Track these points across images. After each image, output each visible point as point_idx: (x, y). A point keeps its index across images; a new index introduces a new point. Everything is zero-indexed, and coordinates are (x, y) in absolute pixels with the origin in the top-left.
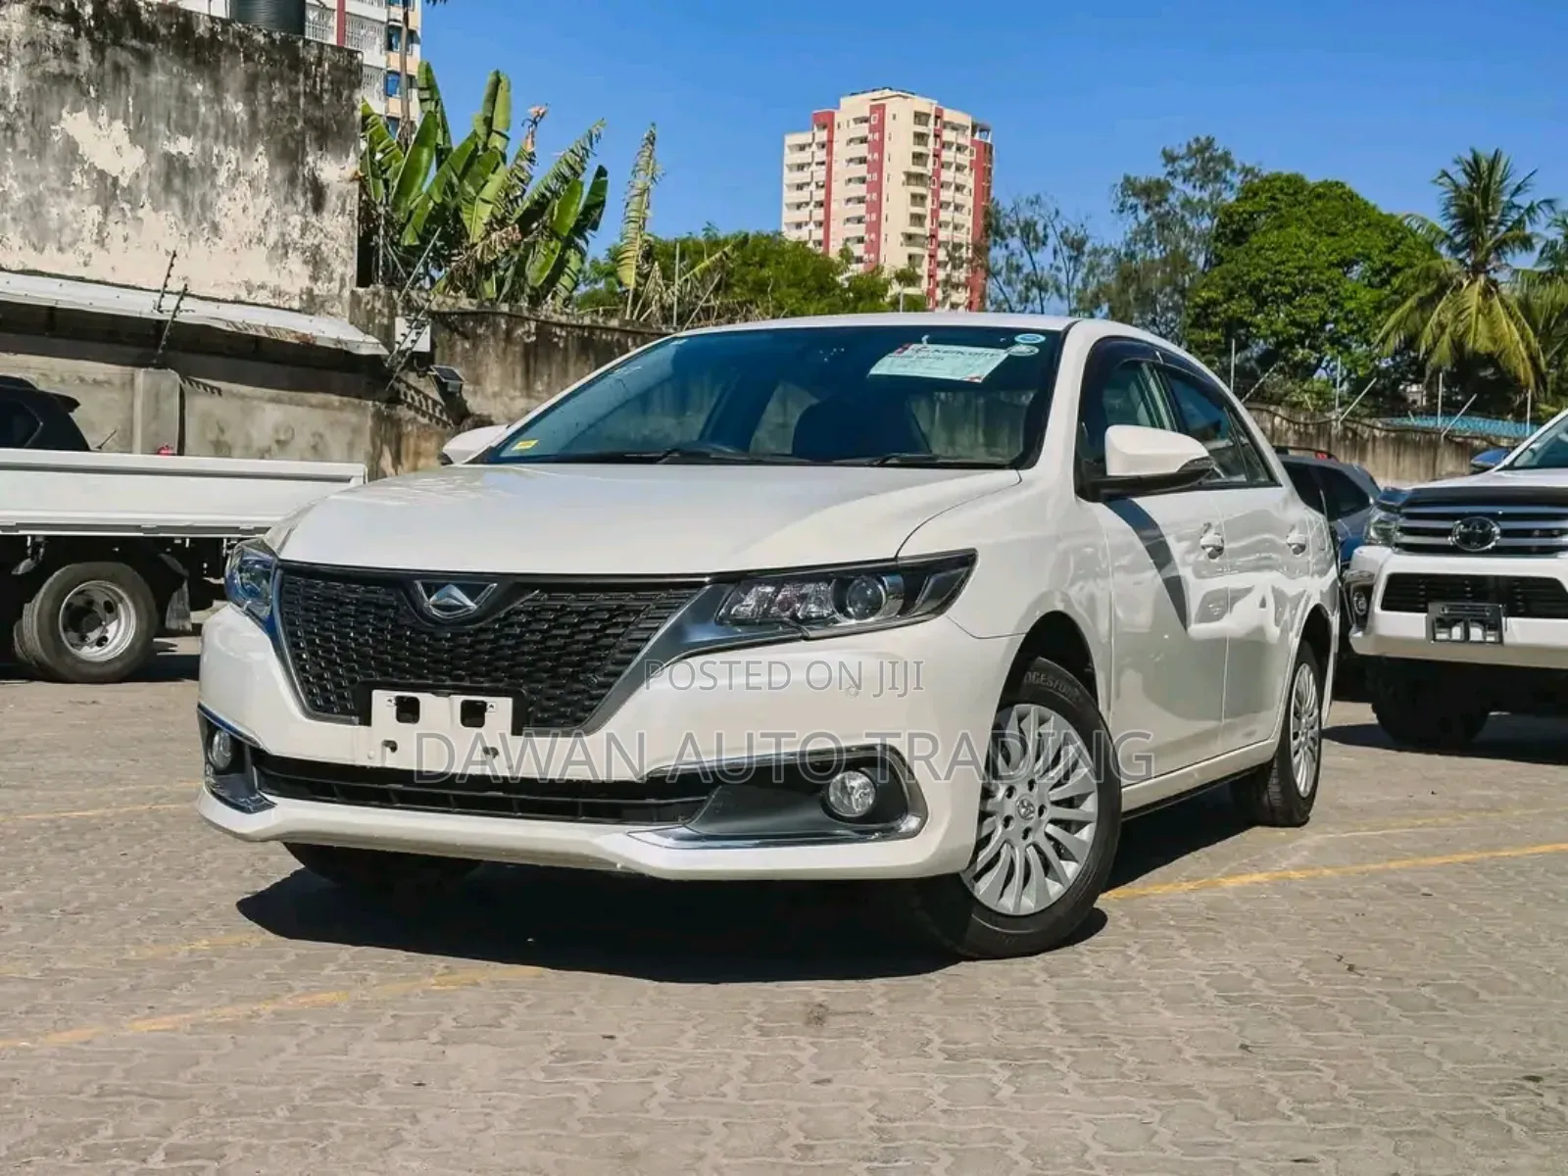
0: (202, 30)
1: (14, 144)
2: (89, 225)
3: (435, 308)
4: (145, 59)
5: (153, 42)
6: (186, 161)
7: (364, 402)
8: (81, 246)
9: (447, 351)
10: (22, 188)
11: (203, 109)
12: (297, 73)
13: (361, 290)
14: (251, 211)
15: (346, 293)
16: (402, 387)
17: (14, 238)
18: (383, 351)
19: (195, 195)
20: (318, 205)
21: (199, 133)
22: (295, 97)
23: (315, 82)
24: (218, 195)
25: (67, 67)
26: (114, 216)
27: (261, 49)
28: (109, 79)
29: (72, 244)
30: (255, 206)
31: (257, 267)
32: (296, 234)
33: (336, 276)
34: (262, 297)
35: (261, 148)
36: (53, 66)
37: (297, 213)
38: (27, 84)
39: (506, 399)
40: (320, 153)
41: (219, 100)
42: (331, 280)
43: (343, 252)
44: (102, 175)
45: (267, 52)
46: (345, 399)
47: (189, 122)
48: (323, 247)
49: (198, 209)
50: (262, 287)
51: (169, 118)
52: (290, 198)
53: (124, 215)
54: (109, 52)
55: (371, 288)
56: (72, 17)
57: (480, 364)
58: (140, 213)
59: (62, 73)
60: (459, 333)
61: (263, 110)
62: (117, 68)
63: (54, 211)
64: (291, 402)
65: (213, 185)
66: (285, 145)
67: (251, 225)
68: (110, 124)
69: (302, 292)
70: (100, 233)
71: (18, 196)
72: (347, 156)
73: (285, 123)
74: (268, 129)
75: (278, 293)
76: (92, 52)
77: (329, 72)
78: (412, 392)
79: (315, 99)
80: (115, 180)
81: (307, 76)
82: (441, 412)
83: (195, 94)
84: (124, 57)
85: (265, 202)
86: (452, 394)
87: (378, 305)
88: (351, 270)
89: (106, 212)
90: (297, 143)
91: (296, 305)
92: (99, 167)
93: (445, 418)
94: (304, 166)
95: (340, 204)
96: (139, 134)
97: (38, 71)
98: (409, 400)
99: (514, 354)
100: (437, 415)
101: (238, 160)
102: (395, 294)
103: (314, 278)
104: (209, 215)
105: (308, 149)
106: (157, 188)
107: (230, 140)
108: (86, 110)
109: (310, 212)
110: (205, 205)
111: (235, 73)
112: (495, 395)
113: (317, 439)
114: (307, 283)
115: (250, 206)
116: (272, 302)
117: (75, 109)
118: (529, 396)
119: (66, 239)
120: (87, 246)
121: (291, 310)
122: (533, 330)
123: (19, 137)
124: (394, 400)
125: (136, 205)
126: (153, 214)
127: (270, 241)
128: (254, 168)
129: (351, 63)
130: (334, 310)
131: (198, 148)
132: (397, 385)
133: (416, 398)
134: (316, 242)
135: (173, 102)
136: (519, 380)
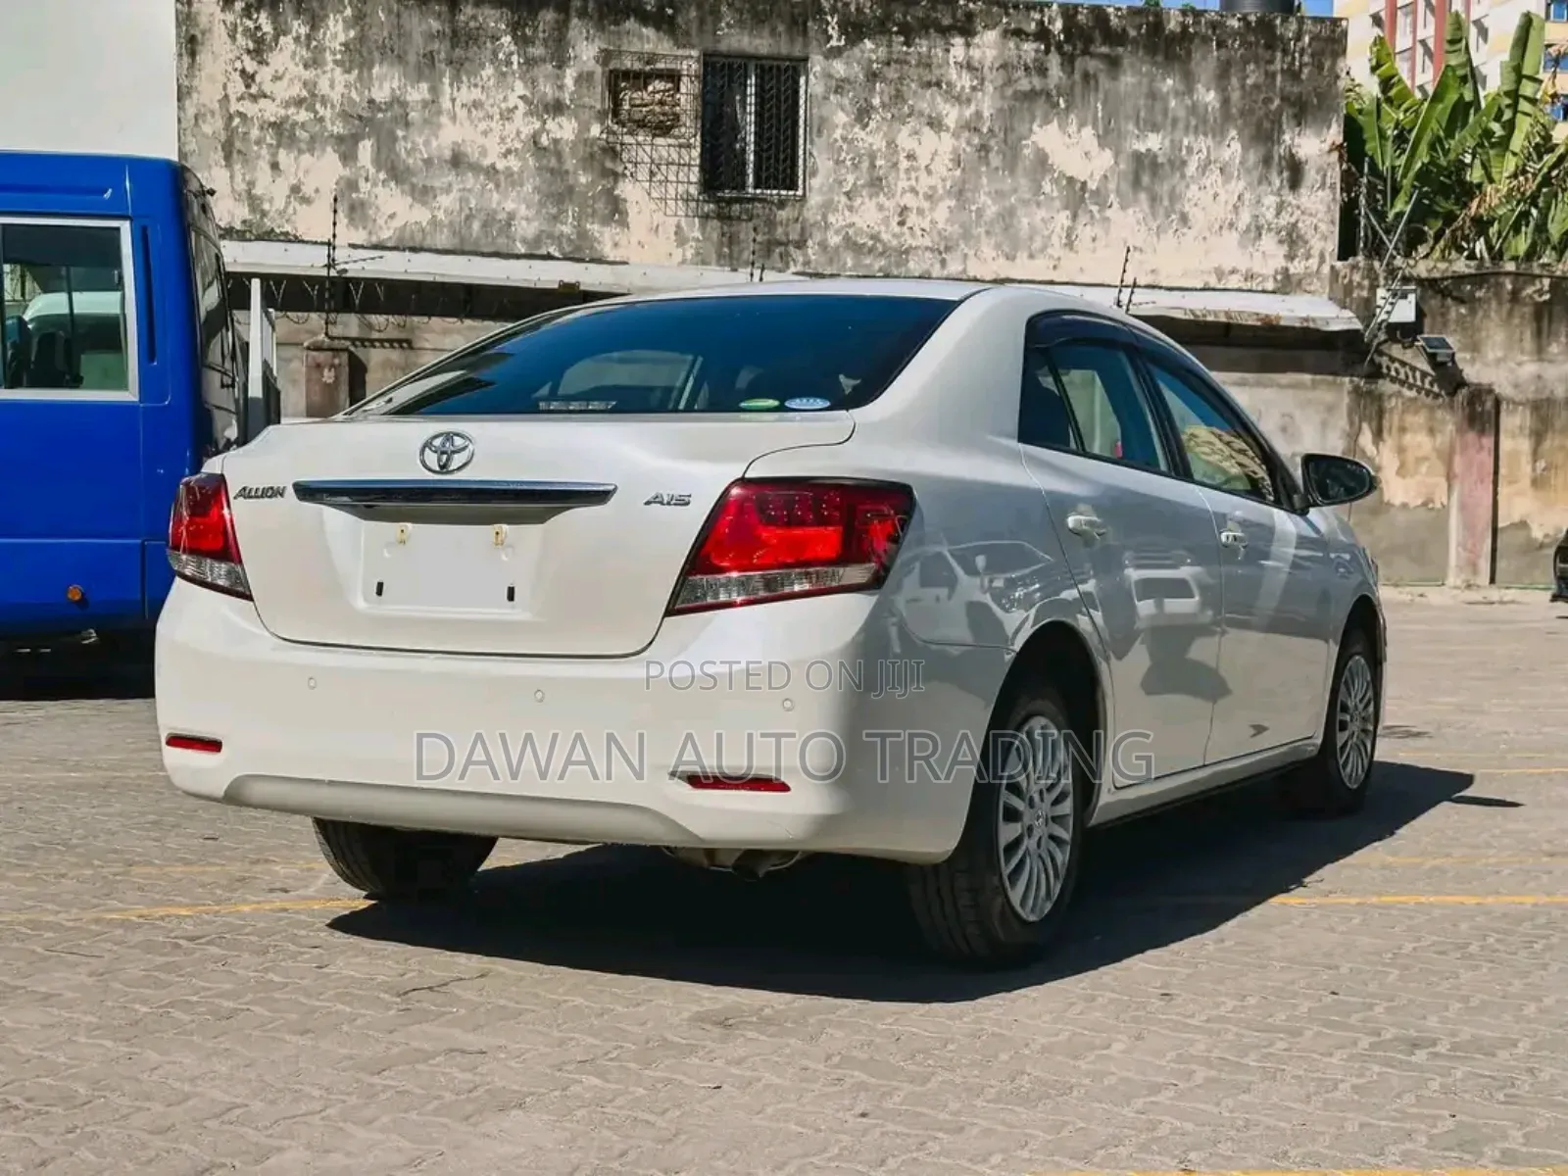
0: (1173, 25)
1: (988, 164)
2: (1058, 229)
3: (1424, 275)
4: (1114, 63)
5: (1122, 45)
6: (1155, 156)
7: (1339, 379)
8: (1050, 251)
9: (1439, 319)
10: (995, 202)
11: (1173, 103)
12: (1274, 51)
13: (1339, 264)
14: (1222, 197)
15: (1326, 269)
16: (1384, 361)
17: (987, 251)
18: (1358, 325)
19: (1164, 189)
20: (1295, 183)
21: (1169, 128)
22: (1271, 76)
23: (1294, 58)
24: (1188, 187)
25: (1037, 82)
26: (1083, 219)
27: (1235, 34)
28: (1078, 89)
29: (1043, 249)
30: (1227, 192)
31: (1229, 252)
32: (1270, 215)
33: (1315, 252)
34: (1234, 282)
35: (1233, 133)
36: (1024, 85)
37: (1272, 193)
38: (999, 104)
39: (1512, 365)
40: (1297, 129)
41: (1190, 90)
42: (1308, 257)
43: (1323, 227)
44: (1071, 180)
45: (1241, 35)
46: (1318, 377)
47: (1159, 118)
48: (1300, 225)
49: (1166, 203)
50: (1233, 272)
51: (1138, 117)
52: (1264, 179)
53: (1092, 217)
54: (1079, 63)
55: (1351, 260)
56: (1043, 34)
57: (1479, 330)
58: (1109, 213)
59: (1033, 91)
60: (1455, 299)
61: (1235, 95)
62: (1086, 76)
63: (1025, 221)
64: (1259, 384)
65: (1183, 176)
66: (1259, 126)
67: (1221, 211)
68: (1079, 131)
69: (1276, 272)
70: (1068, 236)
71: (992, 210)
72: (1329, 127)
73: (1260, 104)
74: (1242, 114)
75: (1250, 276)
76: (1062, 64)
77: (1310, 44)
78: (1397, 365)
79: (1293, 75)
80: (1084, 184)
81: (1285, 52)
82: (1431, 384)
83: (1165, 89)
84: (1093, 65)
85: (1238, 186)
86: (1444, 364)
87: (1357, 278)
88: (1332, 245)
89: (1075, 217)
90: (1273, 122)
91: (1270, 286)
92: (1069, 174)
93: (1436, 389)
94: (1279, 144)
95: (1319, 178)
96: (1107, 137)
97: (1009, 92)
98: (1393, 373)
99: (1522, 317)
100: (1427, 386)
101: (1208, 149)
102: (1376, 264)
103: (1291, 257)
104: (1178, 207)
105: (1285, 127)
106: (1126, 187)
107: (1201, 128)
108: (1055, 122)
109: (1286, 191)
110: (1174, 197)
111: (1206, 62)
112: (1498, 361)
113: (1287, 419)
114: (1281, 263)
115: (1220, 191)
116: (1248, 285)
117: (1046, 121)
118: (1541, 360)
119: (1037, 244)
120: (1056, 249)
121: (1264, 291)
122: (1546, 288)
123: (992, 155)
124: (1376, 374)
125: (1104, 205)
126: (1121, 213)
127: (1242, 225)
128: (1226, 154)
129: (1333, 31)
130: (1312, 288)
131: (1167, 143)
132: (1377, 359)
133: (1402, 371)
134: (1293, 220)
135: (1142, 102)
136: (1528, 342)
